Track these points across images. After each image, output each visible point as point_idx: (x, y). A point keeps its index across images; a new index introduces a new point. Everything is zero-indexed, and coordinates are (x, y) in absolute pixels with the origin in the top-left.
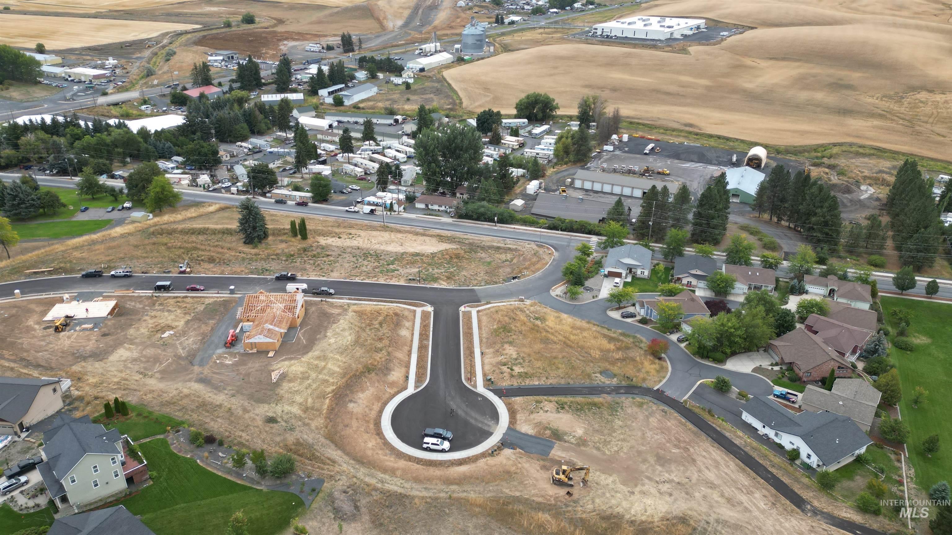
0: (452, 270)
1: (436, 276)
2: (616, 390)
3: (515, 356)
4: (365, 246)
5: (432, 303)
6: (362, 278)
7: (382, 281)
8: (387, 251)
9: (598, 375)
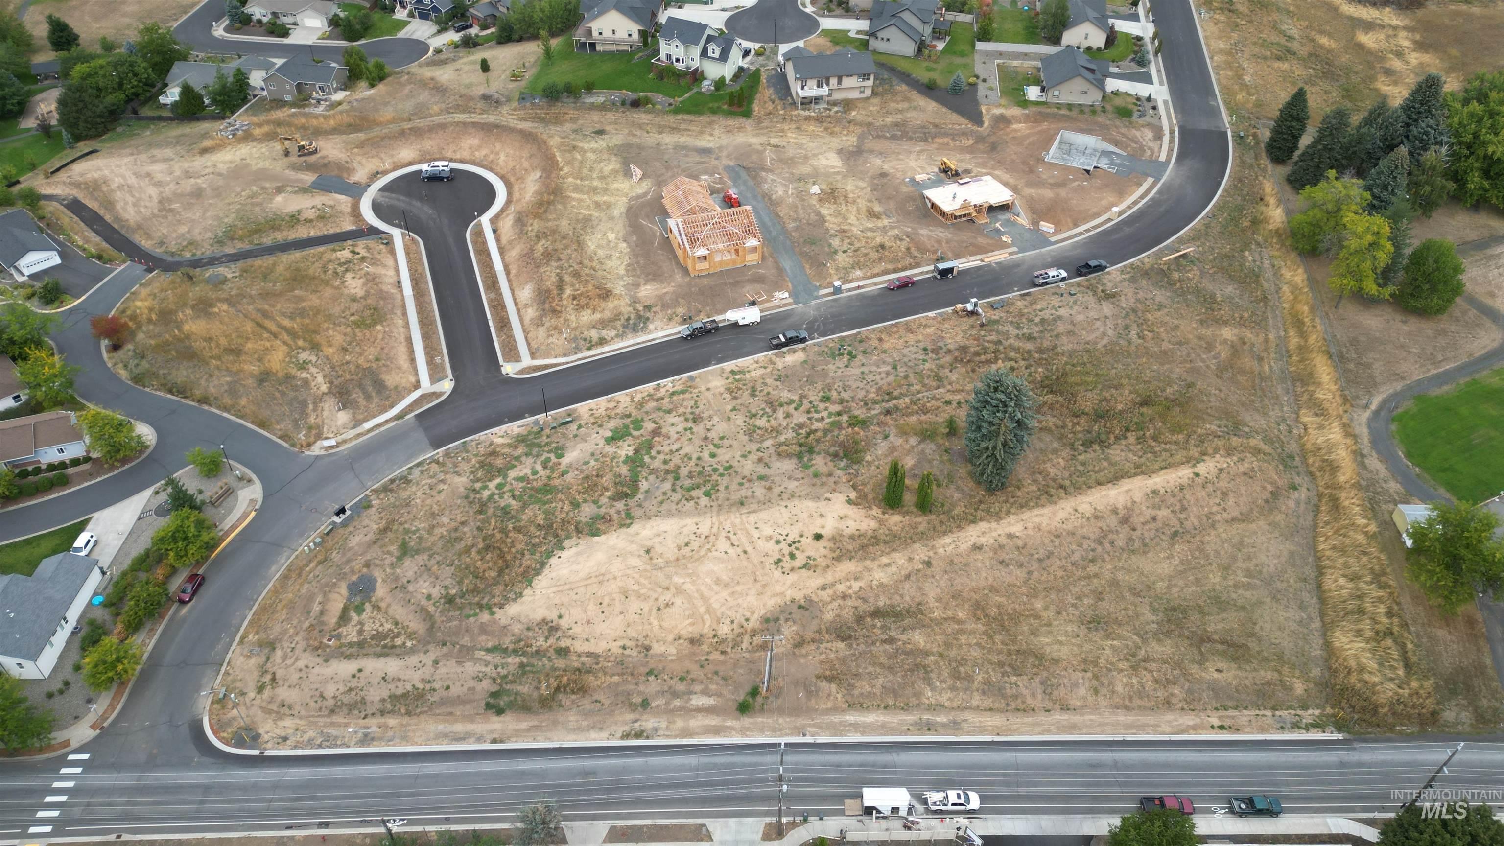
0: (492, 485)
1: (520, 451)
2: (213, 261)
3: (349, 276)
4: (733, 519)
5: (509, 381)
6: (663, 391)
7: (622, 397)
8: (670, 514)
9: (229, 276)
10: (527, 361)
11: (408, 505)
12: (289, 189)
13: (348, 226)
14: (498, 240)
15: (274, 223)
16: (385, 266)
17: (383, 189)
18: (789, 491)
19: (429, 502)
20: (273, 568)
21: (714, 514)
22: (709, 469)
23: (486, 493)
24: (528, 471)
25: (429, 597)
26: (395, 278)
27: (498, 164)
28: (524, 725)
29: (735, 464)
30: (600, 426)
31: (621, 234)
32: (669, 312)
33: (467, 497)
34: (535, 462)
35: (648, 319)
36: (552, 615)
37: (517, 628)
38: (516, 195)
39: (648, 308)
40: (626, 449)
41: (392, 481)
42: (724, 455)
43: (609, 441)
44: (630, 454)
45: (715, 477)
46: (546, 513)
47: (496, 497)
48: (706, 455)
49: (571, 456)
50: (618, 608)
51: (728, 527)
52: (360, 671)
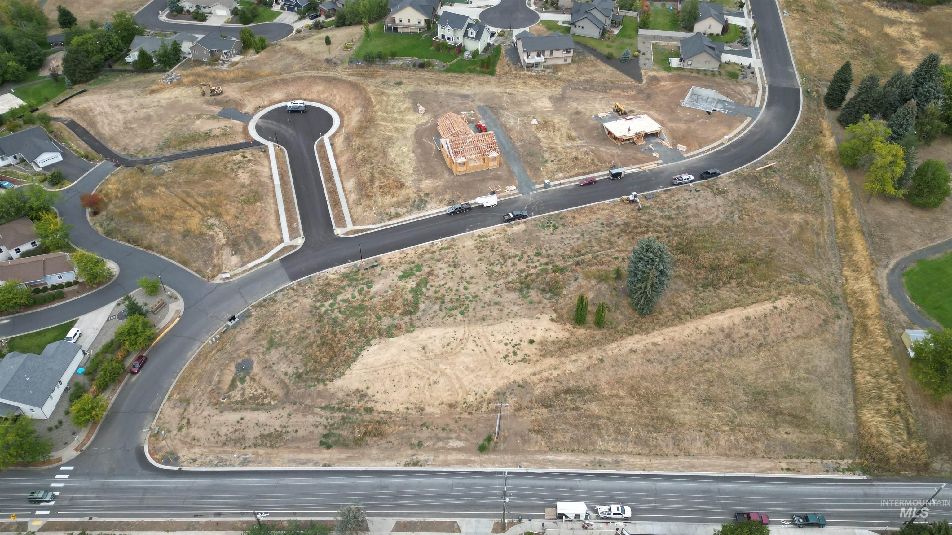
0: (327, 304)
1: (345, 283)
3: (240, 171)
4: (478, 329)
5: (339, 239)
6: (435, 247)
7: (409, 250)
8: (438, 325)
9: (166, 170)
10: (350, 227)
11: (274, 316)
12: (204, 116)
13: (240, 140)
14: (334, 150)
15: (195, 138)
16: (263, 165)
17: (263, 117)
18: (514, 312)
19: (287, 314)
20: (190, 353)
21: (466, 325)
22: (463, 297)
23: (323, 309)
24: (349, 296)
25: (286, 374)
26: (269, 173)
27: (335, 103)
28: (343, 456)
29: (479, 294)
30: (395, 269)
31: (411, 148)
32: (440, 197)
33: (311, 312)
34: (354, 290)
35: (427, 202)
36: (363, 387)
37: (340, 395)
38: (346, 123)
39: (427, 195)
40: (411, 284)
41: (265, 300)
42: (473, 289)
43: (401, 278)
44: (414, 286)
45: (467, 302)
46: (360, 322)
47: (329, 312)
48: (461, 288)
49: (377, 287)
50: (404, 383)
51: (474, 334)
52: (242, 419)
